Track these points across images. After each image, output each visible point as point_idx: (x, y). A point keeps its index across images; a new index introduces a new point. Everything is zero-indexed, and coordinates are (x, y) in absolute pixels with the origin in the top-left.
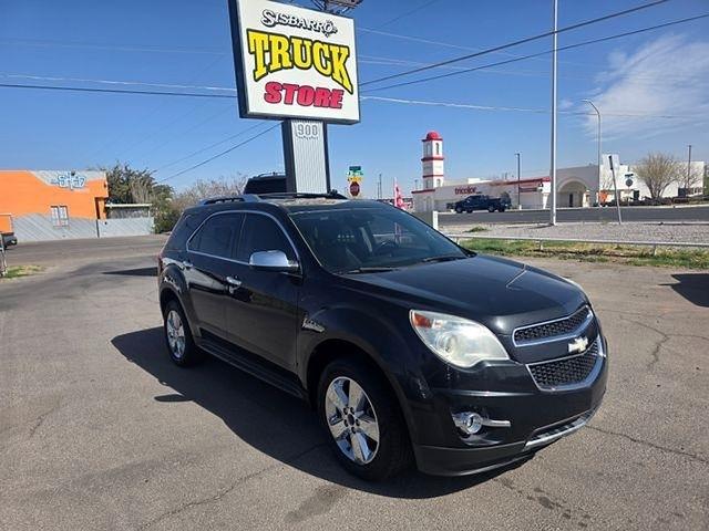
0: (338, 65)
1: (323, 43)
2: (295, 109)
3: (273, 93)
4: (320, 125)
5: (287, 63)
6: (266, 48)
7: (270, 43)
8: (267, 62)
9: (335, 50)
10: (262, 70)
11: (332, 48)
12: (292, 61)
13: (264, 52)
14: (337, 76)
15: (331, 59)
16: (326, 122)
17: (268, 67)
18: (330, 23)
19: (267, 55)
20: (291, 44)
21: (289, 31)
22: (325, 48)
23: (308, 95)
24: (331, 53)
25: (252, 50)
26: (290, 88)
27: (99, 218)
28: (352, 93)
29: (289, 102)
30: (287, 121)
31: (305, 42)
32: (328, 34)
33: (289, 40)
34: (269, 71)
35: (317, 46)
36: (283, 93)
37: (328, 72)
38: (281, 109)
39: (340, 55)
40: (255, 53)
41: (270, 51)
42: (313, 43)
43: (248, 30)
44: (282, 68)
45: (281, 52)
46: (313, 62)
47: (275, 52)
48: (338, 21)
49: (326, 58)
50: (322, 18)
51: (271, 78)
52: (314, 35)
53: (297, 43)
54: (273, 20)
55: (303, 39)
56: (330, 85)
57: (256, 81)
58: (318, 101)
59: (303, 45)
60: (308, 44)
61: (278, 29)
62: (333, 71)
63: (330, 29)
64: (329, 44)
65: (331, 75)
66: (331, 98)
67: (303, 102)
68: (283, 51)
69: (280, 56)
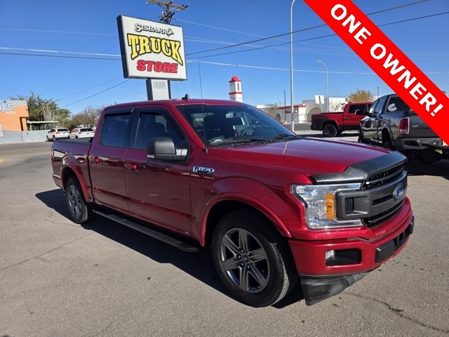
0: (175, 51)
1: (167, 40)
2: (153, 74)
3: (141, 66)
4: (166, 81)
5: (148, 50)
6: (137, 43)
7: (139, 40)
8: (138, 50)
9: (173, 43)
10: (135, 54)
11: (171, 42)
12: (151, 49)
13: (136, 45)
14: (174, 56)
15: (171, 48)
16: (169, 80)
17: (138, 52)
18: (170, 30)
19: (138, 46)
20: (150, 40)
21: (149, 34)
22: (168, 42)
23: (160, 67)
24: (170, 45)
25: (130, 44)
26: (150, 63)
27: (22, 130)
28: (182, 65)
29: (149, 70)
30: (149, 80)
31: (158, 40)
32: (169, 35)
33: (149, 39)
34: (139, 54)
35: (163, 42)
36: (146, 65)
37: (169, 54)
38: (145, 74)
39: (175, 46)
40: (131, 46)
41: (139, 44)
42: (161, 40)
43: (128, 34)
44: (146, 53)
45: (144, 45)
46: (161, 49)
47: (142, 45)
48: (174, 29)
49: (168, 48)
50: (165, 27)
51: (140, 58)
52: (161, 36)
53: (153, 40)
54: (140, 29)
55: (156, 38)
56: (171, 61)
57: (133, 59)
58: (165, 69)
59: (156, 41)
60: (159, 40)
61: (143, 33)
62: (172, 54)
63: (170, 33)
64: (170, 40)
65: (171, 56)
66: (171, 68)
67: (157, 70)
68: (146, 44)
69: (144, 47)
